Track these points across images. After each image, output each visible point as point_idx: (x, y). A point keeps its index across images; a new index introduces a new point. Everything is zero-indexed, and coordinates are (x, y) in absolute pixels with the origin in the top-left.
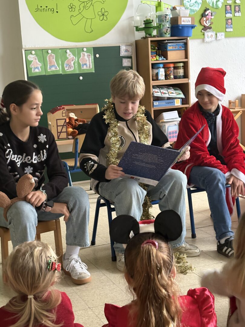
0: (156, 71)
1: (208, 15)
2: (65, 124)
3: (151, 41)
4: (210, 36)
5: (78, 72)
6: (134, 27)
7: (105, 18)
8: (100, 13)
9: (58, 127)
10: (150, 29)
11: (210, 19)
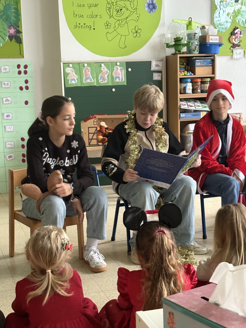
0: (183, 85)
1: (237, 33)
2: (96, 132)
3: (180, 57)
4: (238, 54)
5: (111, 85)
6: (165, 43)
7: (138, 35)
8: (134, 31)
9: (90, 134)
10: (180, 46)
11: (239, 37)
